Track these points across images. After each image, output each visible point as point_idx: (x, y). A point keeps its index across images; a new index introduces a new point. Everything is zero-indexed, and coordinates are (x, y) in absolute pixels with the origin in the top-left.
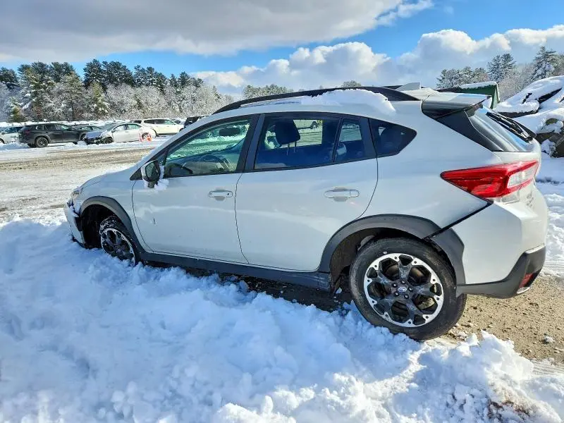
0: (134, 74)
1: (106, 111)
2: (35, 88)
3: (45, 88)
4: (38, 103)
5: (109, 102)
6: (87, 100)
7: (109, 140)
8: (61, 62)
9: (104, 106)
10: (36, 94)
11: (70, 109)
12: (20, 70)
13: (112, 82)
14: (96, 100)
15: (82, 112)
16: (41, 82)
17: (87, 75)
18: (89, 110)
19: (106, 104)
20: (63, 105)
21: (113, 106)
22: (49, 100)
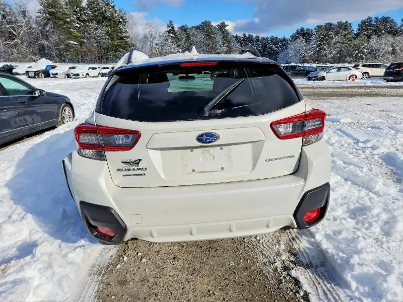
0: (399, 25)
1: (364, 56)
2: (320, 40)
3: (327, 40)
4: (319, 51)
5: (368, 49)
6: (352, 48)
7: (323, 78)
8: (344, 21)
9: (363, 53)
10: (320, 45)
11: (339, 55)
12: (316, 29)
13: (376, 33)
14: (358, 48)
15: (346, 57)
16: (325, 36)
17: (359, 29)
18: (351, 56)
19: (365, 50)
20: (334, 52)
21: (371, 52)
22: (327, 49)
